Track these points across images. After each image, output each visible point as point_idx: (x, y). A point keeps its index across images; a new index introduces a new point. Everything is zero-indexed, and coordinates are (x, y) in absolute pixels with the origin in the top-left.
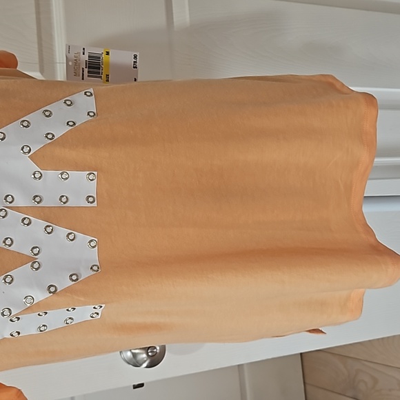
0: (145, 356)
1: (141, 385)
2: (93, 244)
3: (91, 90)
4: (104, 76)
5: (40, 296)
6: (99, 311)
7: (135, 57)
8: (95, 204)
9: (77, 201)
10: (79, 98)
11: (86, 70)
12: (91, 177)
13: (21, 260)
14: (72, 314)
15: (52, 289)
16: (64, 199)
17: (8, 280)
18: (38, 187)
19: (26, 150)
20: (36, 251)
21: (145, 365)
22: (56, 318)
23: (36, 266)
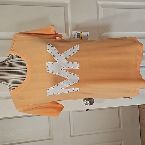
0: (89, 102)
1: (88, 110)
2: (78, 76)
3: (78, 45)
4: (81, 38)
5: (68, 86)
6: (79, 89)
7: (88, 33)
8: (78, 69)
9: (75, 68)
10: (76, 47)
11: (77, 37)
12: (78, 63)
13: (65, 79)
14: (74, 90)
15: (70, 85)
16: (73, 68)
17: (63, 82)
18: (68, 65)
19: (66, 58)
20: (67, 77)
21: (89, 105)
22: (71, 90)
23: (67, 80)
